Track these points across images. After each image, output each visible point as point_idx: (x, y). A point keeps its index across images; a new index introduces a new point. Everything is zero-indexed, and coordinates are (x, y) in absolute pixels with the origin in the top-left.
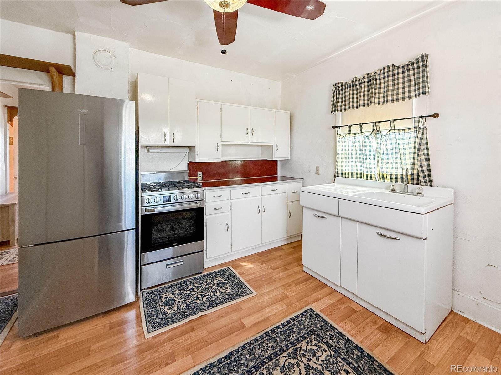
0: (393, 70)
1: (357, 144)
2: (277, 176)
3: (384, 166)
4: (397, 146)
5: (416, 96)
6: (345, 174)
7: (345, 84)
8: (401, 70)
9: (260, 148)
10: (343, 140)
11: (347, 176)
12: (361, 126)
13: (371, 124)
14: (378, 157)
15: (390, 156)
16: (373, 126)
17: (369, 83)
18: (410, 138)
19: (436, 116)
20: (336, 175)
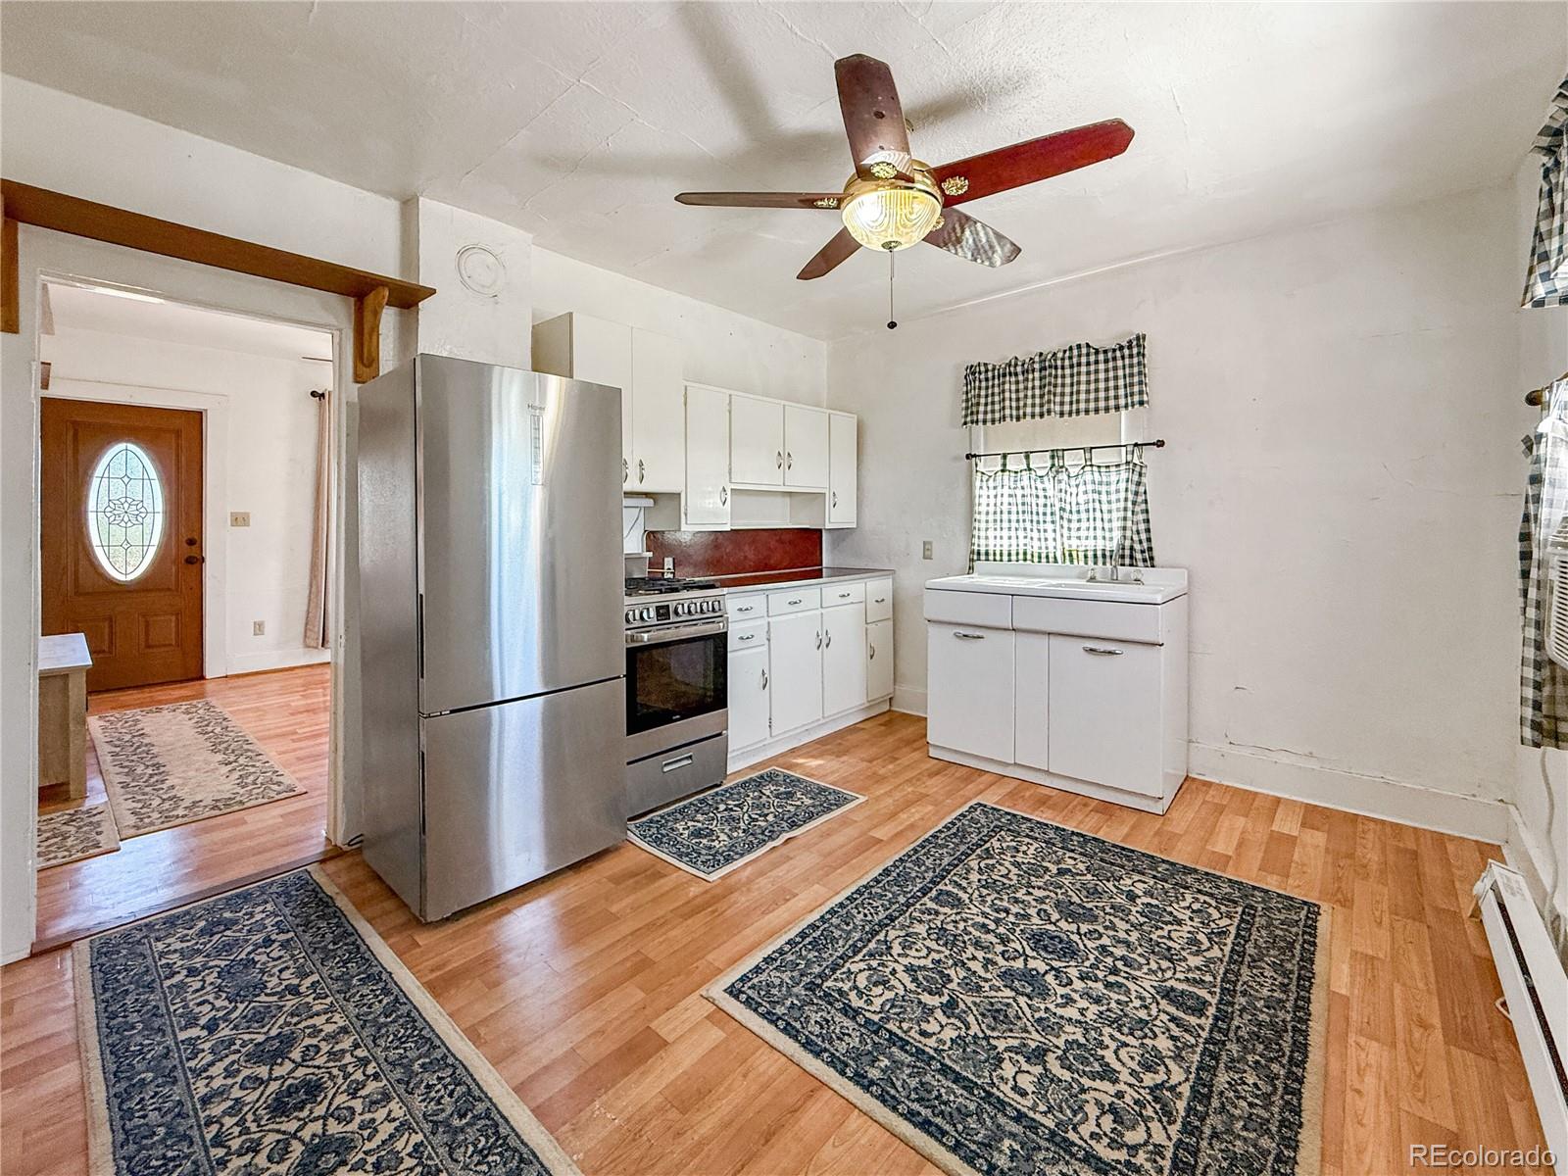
0: (1088, 355)
1: (1019, 492)
2: (821, 570)
3: (1074, 534)
4: (1096, 496)
5: (1126, 406)
6: (995, 554)
7: (994, 369)
8: (1101, 357)
9: (787, 500)
10: (991, 483)
11: (998, 558)
12: (1027, 457)
13: (1048, 454)
14: (1062, 518)
15: (1084, 516)
16: (1053, 457)
17: (1043, 373)
18: (1119, 479)
19: (1160, 444)
20: (975, 557)
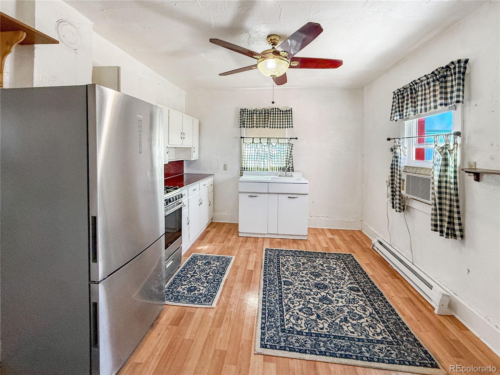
0: (278, 111)
1: (257, 150)
2: (183, 175)
3: (273, 162)
4: (280, 152)
5: (288, 127)
6: (249, 169)
7: (250, 111)
8: (281, 113)
9: (174, 149)
10: (249, 147)
11: (250, 170)
12: (260, 139)
13: (267, 139)
14: (270, 158)
15: (276, 157)
16: (268, 140)
17: (265, 115)
18: (286, 147)
19: (296, 138)
20: (243, 169)
